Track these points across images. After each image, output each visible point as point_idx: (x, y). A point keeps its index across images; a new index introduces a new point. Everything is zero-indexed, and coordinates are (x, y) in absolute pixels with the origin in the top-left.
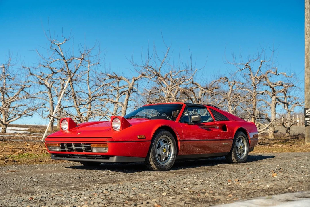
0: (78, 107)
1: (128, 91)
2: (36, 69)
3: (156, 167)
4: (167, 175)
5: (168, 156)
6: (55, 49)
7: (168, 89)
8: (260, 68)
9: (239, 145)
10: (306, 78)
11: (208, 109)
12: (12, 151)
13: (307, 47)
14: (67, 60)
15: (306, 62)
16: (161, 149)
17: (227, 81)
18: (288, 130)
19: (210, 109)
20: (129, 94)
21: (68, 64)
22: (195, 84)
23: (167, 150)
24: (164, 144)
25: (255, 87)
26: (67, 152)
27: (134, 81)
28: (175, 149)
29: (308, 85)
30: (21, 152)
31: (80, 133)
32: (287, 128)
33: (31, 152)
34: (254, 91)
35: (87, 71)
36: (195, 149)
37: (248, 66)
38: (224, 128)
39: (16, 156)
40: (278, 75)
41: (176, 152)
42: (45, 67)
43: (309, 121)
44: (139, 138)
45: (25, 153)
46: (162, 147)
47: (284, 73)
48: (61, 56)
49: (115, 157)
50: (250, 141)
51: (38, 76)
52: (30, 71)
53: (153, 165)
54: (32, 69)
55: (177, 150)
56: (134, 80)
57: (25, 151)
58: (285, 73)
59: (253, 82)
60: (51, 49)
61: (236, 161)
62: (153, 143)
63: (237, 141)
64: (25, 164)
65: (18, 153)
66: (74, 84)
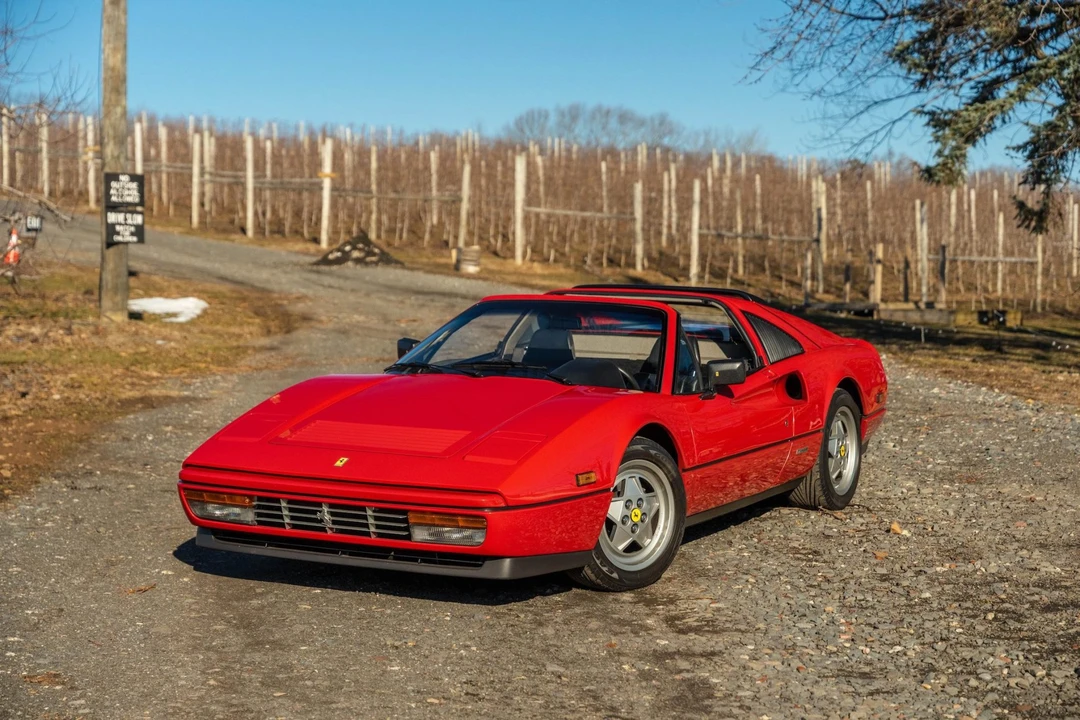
10: (111, 46)
26: (288, 532)
29: (116, 77)
43: (120, 224)
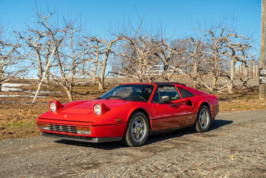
0: (63, 73)
1: (106, 52)
2: (25, 33)
3: (132, 144)
4: (141, 154)
5: (142, 133)
6: (42, 23)
7: (142, 56)
8: (221, 34)
9: (202, 117)
10: (262, 42)
11: (176, 87)
12: (8, 119)
13: (263, 15)
14: (52, 32)
15: (262, 28)
16: (136, 128)
17: (193, 41)
18: (245, 83)
19: (177, 87)
20: (107, 55)
21: (54, 35)
22: (165, 45)
23: (141, 129)
24: (138, 124)
25: (217, 51)
26: (55, 132)
27: (112, 44)
28: (148, 127)
29: (263, 48)
30: (15, 119)
31: (66, 116)
32: (244, 82)
33: (24, 119)
34: (216, 54)
35: (71, 37)
36: (165, 124)
37: (211, 32)
38: (189, 103)
39: (12, 125)
40: (238, 37)
41: (148, 130)
42: (33, 31)
43: (263, 79)
44: (117, 121)
45: (19, 121)
46: (137, 127)
47: (242, 36)
48: (48, 28)
49: (97, 139)
50: (211, 112)
51: (27, 40)
52: (20, 35)
53: (129, 142)
54: (21, 34)
55: (149, 128)
56: (112, 42)
57: (19, 119)
58: (244, 36)
59: (216, 47)
60: (38, 23)
61: (200, 131)
62: (129, 124)
63: (201, 113)
64: (20, 137)
65: (12, 121)
66: (59, 53)
